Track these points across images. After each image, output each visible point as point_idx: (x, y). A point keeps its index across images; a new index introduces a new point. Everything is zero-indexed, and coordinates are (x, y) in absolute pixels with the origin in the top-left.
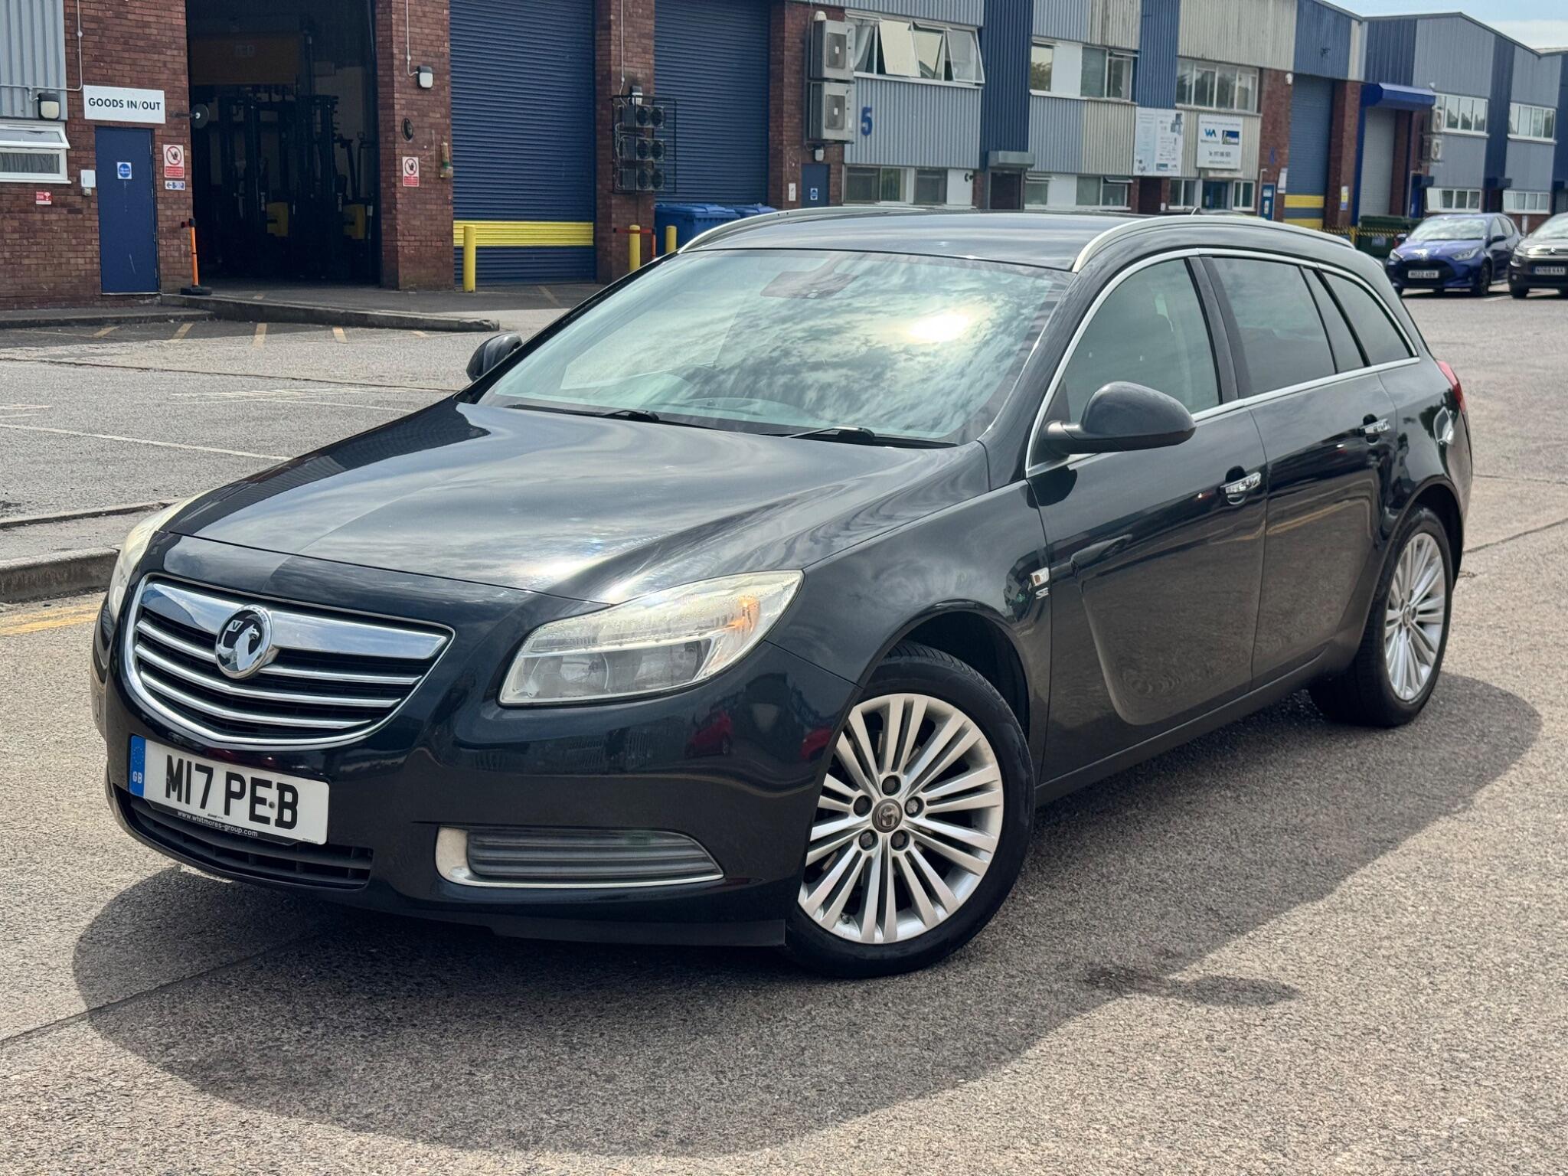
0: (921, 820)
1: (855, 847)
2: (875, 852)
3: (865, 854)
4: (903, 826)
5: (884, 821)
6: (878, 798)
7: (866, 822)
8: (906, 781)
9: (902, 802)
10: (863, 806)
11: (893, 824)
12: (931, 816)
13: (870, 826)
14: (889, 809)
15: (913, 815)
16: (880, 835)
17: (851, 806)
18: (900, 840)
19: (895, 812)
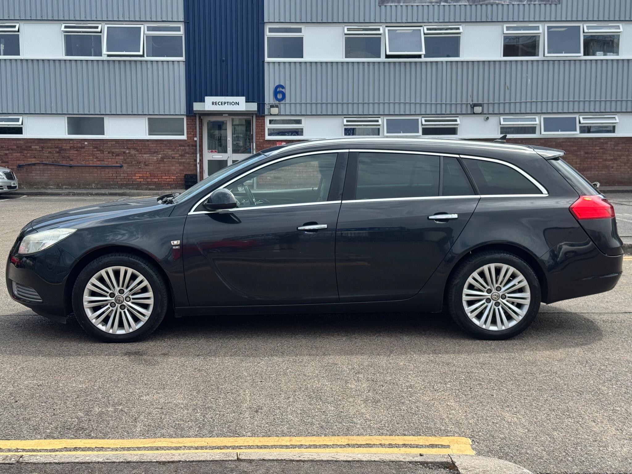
0: (130, 303)
1: (109, 306)
2: (115, 309)
3: (111, 308)
4: (124, 303)
5: (118, 301)
6: (117, 294)
7: (113, 300)
8: (126, 291)
9: (124, 297)
10: (112, 295)
11: (120, 302)
12: (133, 303)
13: (114, 301)
14: (120, 298)
15: (128, 301)
16: (117, 305)
17: (108, 294)
18: (123, 307)
19: (122, 299)
